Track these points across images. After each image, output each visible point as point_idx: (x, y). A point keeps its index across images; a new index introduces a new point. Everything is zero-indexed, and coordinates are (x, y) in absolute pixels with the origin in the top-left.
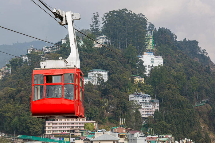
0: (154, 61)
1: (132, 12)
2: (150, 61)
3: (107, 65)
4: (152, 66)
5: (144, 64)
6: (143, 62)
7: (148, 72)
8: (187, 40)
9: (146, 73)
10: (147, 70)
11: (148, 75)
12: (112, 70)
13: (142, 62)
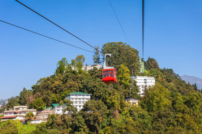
0: (148, 81)
1: (126, 44)
2: (143, 81)
3: (93, 87)
4: (146, 86)
5: (138, 84)
6: (137, 82)
7: (142, 92)
8: (166, 69)
9: (140, 93)
10: (141, 90)
11: (143, 94)
12: (99, 93)
13: (135, 82)
